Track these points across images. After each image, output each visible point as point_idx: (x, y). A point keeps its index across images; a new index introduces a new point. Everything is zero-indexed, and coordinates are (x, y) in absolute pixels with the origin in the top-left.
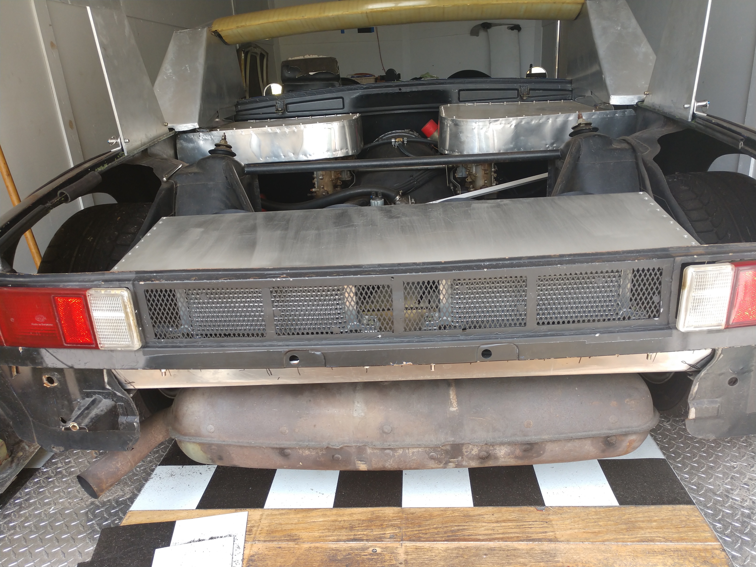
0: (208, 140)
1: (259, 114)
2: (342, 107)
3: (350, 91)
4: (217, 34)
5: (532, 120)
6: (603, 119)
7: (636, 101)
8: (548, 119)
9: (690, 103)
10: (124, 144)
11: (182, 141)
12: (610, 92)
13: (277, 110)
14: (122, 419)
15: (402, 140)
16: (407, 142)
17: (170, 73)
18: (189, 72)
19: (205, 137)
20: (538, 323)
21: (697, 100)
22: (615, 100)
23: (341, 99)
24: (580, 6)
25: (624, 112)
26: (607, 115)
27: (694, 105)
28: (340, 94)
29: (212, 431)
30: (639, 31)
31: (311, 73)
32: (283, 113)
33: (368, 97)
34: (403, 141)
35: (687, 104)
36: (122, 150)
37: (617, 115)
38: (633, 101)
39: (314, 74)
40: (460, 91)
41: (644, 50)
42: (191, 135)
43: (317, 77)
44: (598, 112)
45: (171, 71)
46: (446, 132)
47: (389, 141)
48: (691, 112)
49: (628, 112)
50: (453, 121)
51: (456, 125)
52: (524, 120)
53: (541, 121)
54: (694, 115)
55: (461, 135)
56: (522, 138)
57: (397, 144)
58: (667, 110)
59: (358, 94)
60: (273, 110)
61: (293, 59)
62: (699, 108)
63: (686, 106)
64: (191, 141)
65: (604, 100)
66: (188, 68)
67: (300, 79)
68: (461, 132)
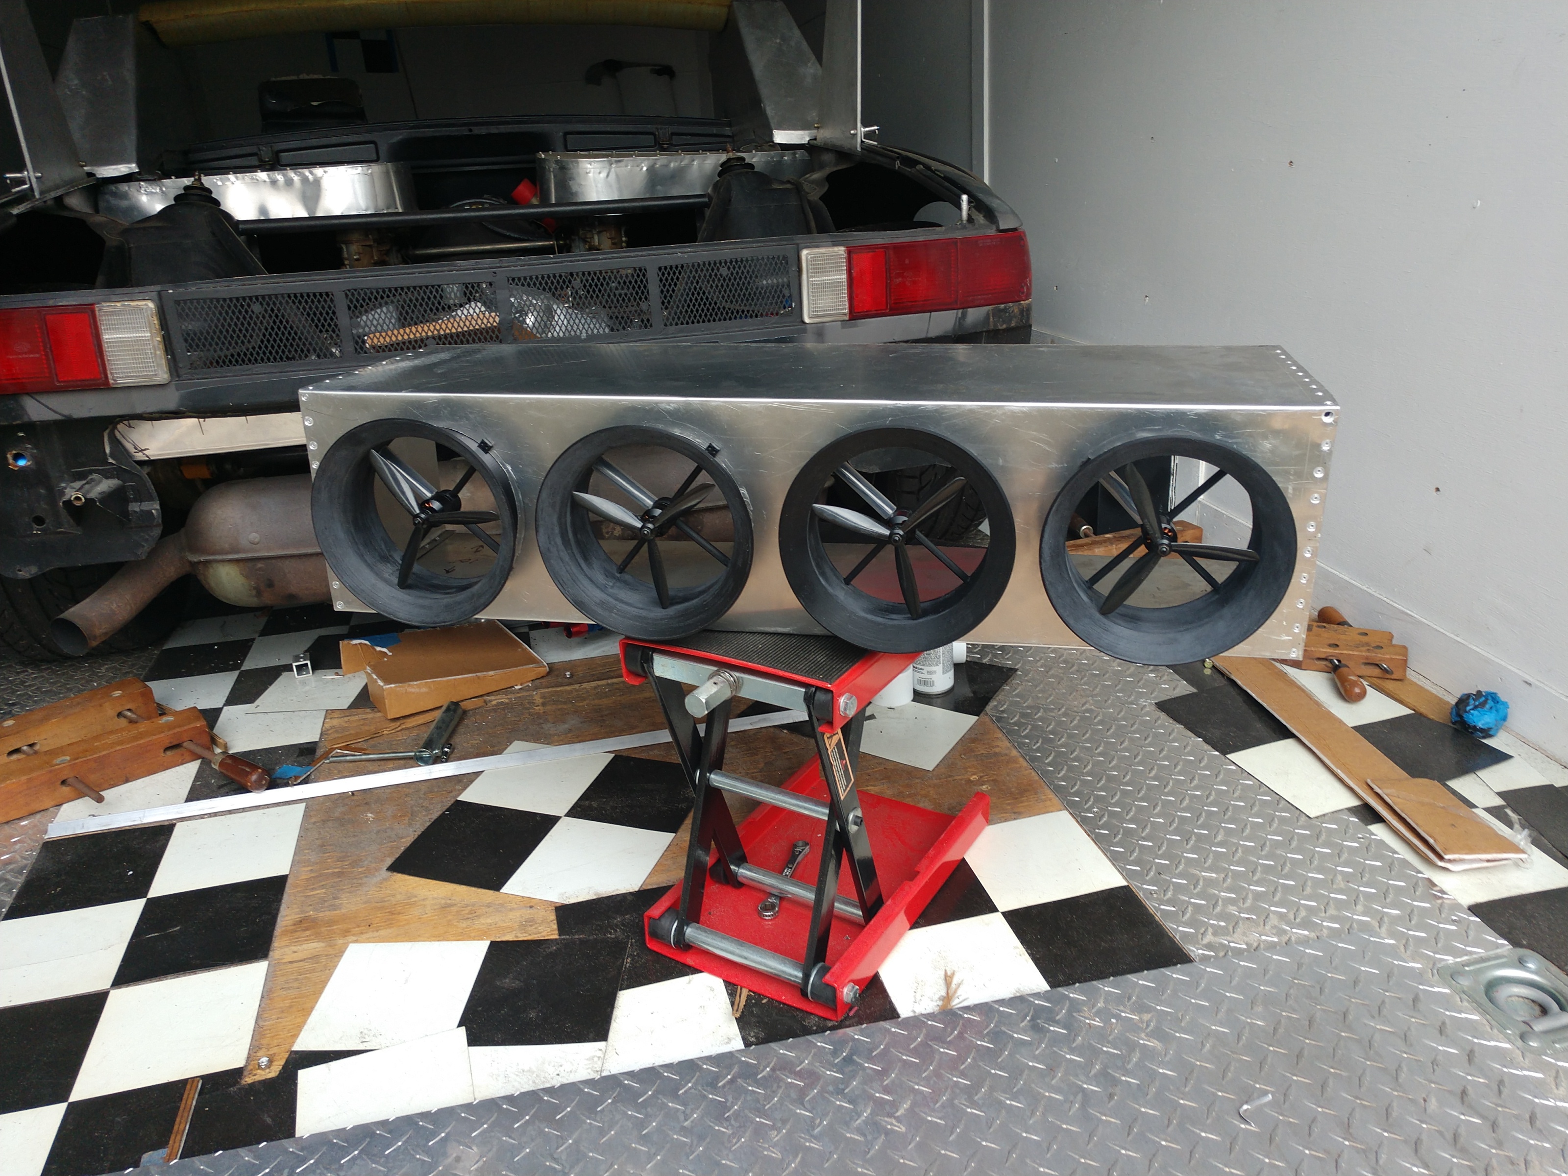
0: (156, 193)
1: (229, 168)
2: (375, 158)
3: (387, 132)
4: (148, 27)
5: (670, 162)
6: (768, 163)
7: (808, 139)
8: (693, 161)
9: (856, 128)
10: (34, 180)
11: (108, 197)
12: (773, 125)
13: (261, 161)
14: (134, 507)
17: (75, 84)
18: (110, 82)
19: (150, 189)
20: (666, 325)
21: (865, 125)
22: (781, 137)
23: (373, 145)
24: (725, 10)
25: (795, 154)
26: (772, 158)
27: (861, 130)
28: (369, 137)
29: (257, 540)
30: (805, 45)
31: (314, 104)
32: (272, 166)
33: (417, 141)
35: (852, 129)
36: (31, 188)
37: (786, 158)
38: (803, 138)
39: (319, 105)
40: (566, 134)
41: (812, 71)
42: (124, 187)
43: (326, 109)
44: (759, 153)
45: (74, 80)
46: (549, 180)
48: (859, 141)
49: (799, 154)
50: (557, 162)
51: (563, 168)
52: (660, 160)
53: (683, 164)
54: (862, 142)
55: (571, 183)
58: (839, 143)
59: (400, 137)
60: (254, 161)
61: (279, 79)
62: (868, 135)
63: (852, 132)
64: (125, 196)
65: (767, 139)
66: (108, 77)
67: (294, 114)
68: (572, 179)
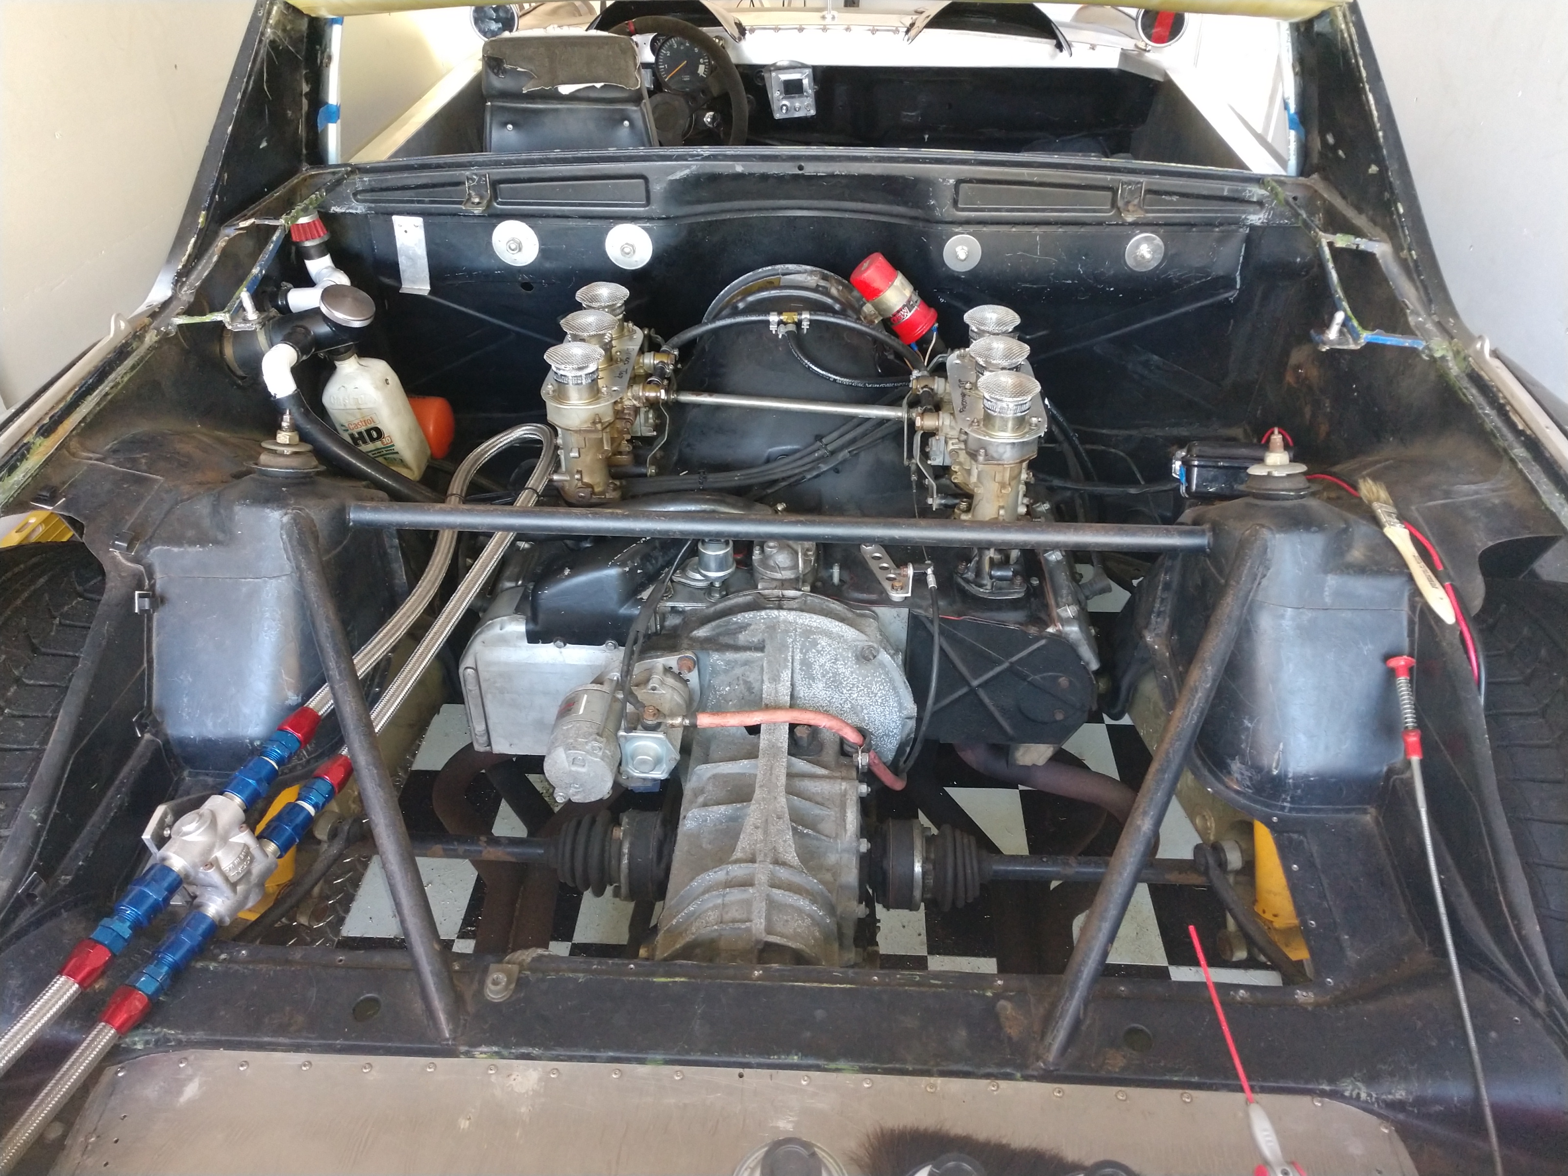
1: (421, 202)
2: (644, 202)
3: (666, 163)
13: (469, 200)
15: (796, 317)
16: (812, 324)
32: (486, 207)
33: (714, 178)
34: (798, 324)
40: (959, 182)
47: (759, 318)
57: (782, 331)
59: (687, 172)
60: (458, 193)
67: (532, 97)
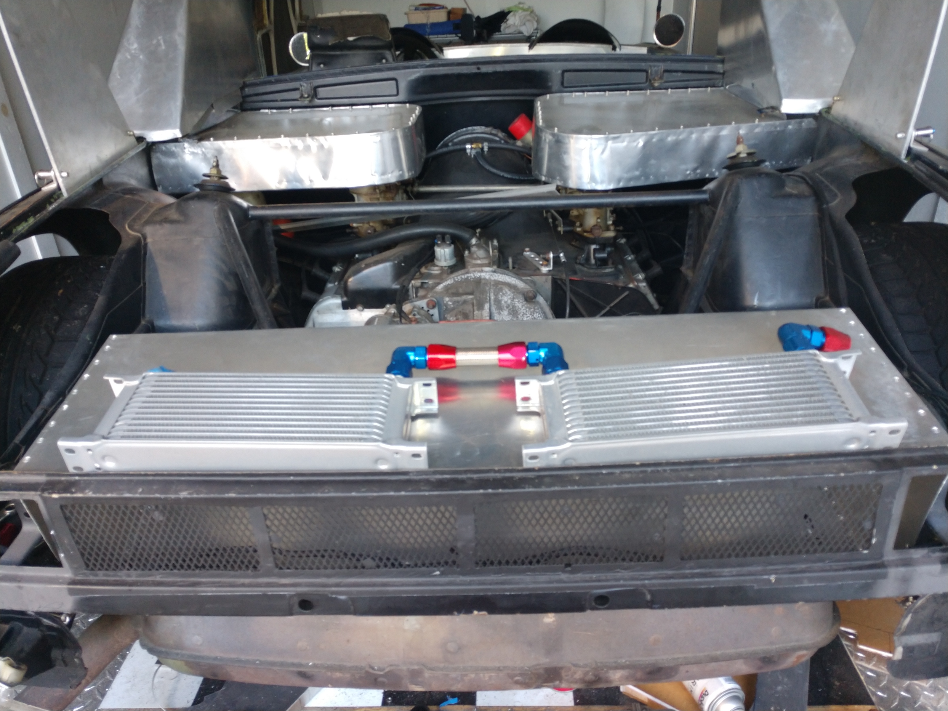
0: (198, 152)
1: (276, 101)
2: (395, 93)
3: (407, 70)
5: (667, 136)
6: (770, 133)
7: (820, 108)
8: (692, 133)
9: (905, 130)
10: (60, 181)
11: (159, 155)
12: (783, 93)
13: (302, 96)
15: (480, 146)
16: (489, 148)
17: (135, 49)
18: (163, 47)
19: (192, 150)
21: (918, 126)
22: (789, 105)
23: (393, 82)
25: (800, 123)
26: (776, 127)
27: (912, 134)
28: (392, 74)
29: (199, 643)
31: (351, 39)
32: (310, 101)
33: (433, 78)
34: (482, 149)
35: (900, 132)
36: (59, 188)
37: (790, 127)
39: (355, 40)
40: (564, 71)
41: (834, 27)
42: (173, 147)
43: (360, 43)
44: (764, 123)
45: (136, 46)
46: (542, 149)
47: (462, 147)
48: (906, 147)
49: (806, 125)
50: (553, 135)
51: (558, 141)
52: (657, 135)
53: (681, 137)
54: (910, 150)
55: (565, 157)
56: (653, 162)
57: (474, 152)
59: (416, 75)
60: (296, 95)
62: (918, 140)
63: (900, 136)
64: (172, 154)
65: (773, 106)
66: (162, 42)
67: (334, 47)
68: (566, 153)
